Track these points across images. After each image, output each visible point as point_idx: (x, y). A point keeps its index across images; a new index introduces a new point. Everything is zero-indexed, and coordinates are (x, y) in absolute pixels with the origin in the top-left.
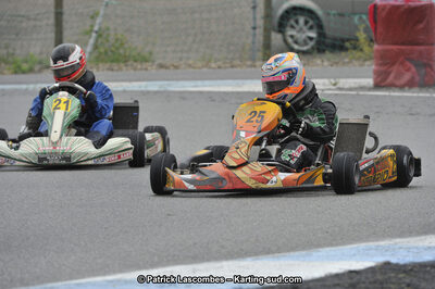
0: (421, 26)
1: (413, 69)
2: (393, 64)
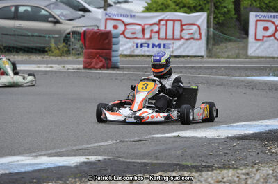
0: (107, 41)
1: (104, 61)
2: (94, 58)
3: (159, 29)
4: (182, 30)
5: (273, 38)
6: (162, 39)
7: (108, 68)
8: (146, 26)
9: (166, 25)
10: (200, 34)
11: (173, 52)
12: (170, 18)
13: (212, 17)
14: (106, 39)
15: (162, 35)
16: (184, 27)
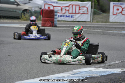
0: (52, 14)
1: (51, 23)
2: (46, 22)
3: (69, 9)
4: (80, 9)
5: (121, 14)
6: (70, 13)
7: (53, 26)
8: (63, 8)
9: (72, 7)
10: (88, 11)
11: (75, 19)
12: (74, 4)
13: (93, 4)
14: (52, 13)
15: (70, 11)
16: (81, 8)
